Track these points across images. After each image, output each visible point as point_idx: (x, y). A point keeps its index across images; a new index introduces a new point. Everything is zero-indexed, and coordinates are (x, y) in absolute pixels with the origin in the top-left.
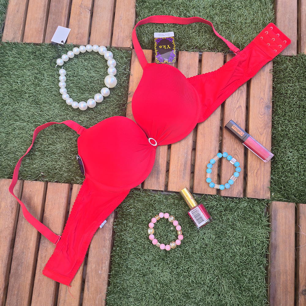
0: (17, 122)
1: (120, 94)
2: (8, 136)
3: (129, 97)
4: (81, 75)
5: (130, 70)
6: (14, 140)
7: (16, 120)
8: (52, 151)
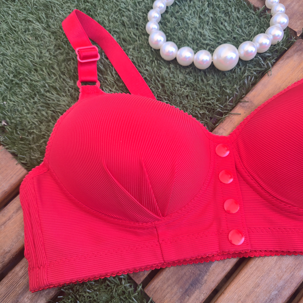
0: (38, 23)
1: (228, 91)
2: (9, 33)
3: (241, 106)
4: (187, 21)
5: (273, 65)
6: (12, 43)
7: (39, 20)
8: (49, 101)
